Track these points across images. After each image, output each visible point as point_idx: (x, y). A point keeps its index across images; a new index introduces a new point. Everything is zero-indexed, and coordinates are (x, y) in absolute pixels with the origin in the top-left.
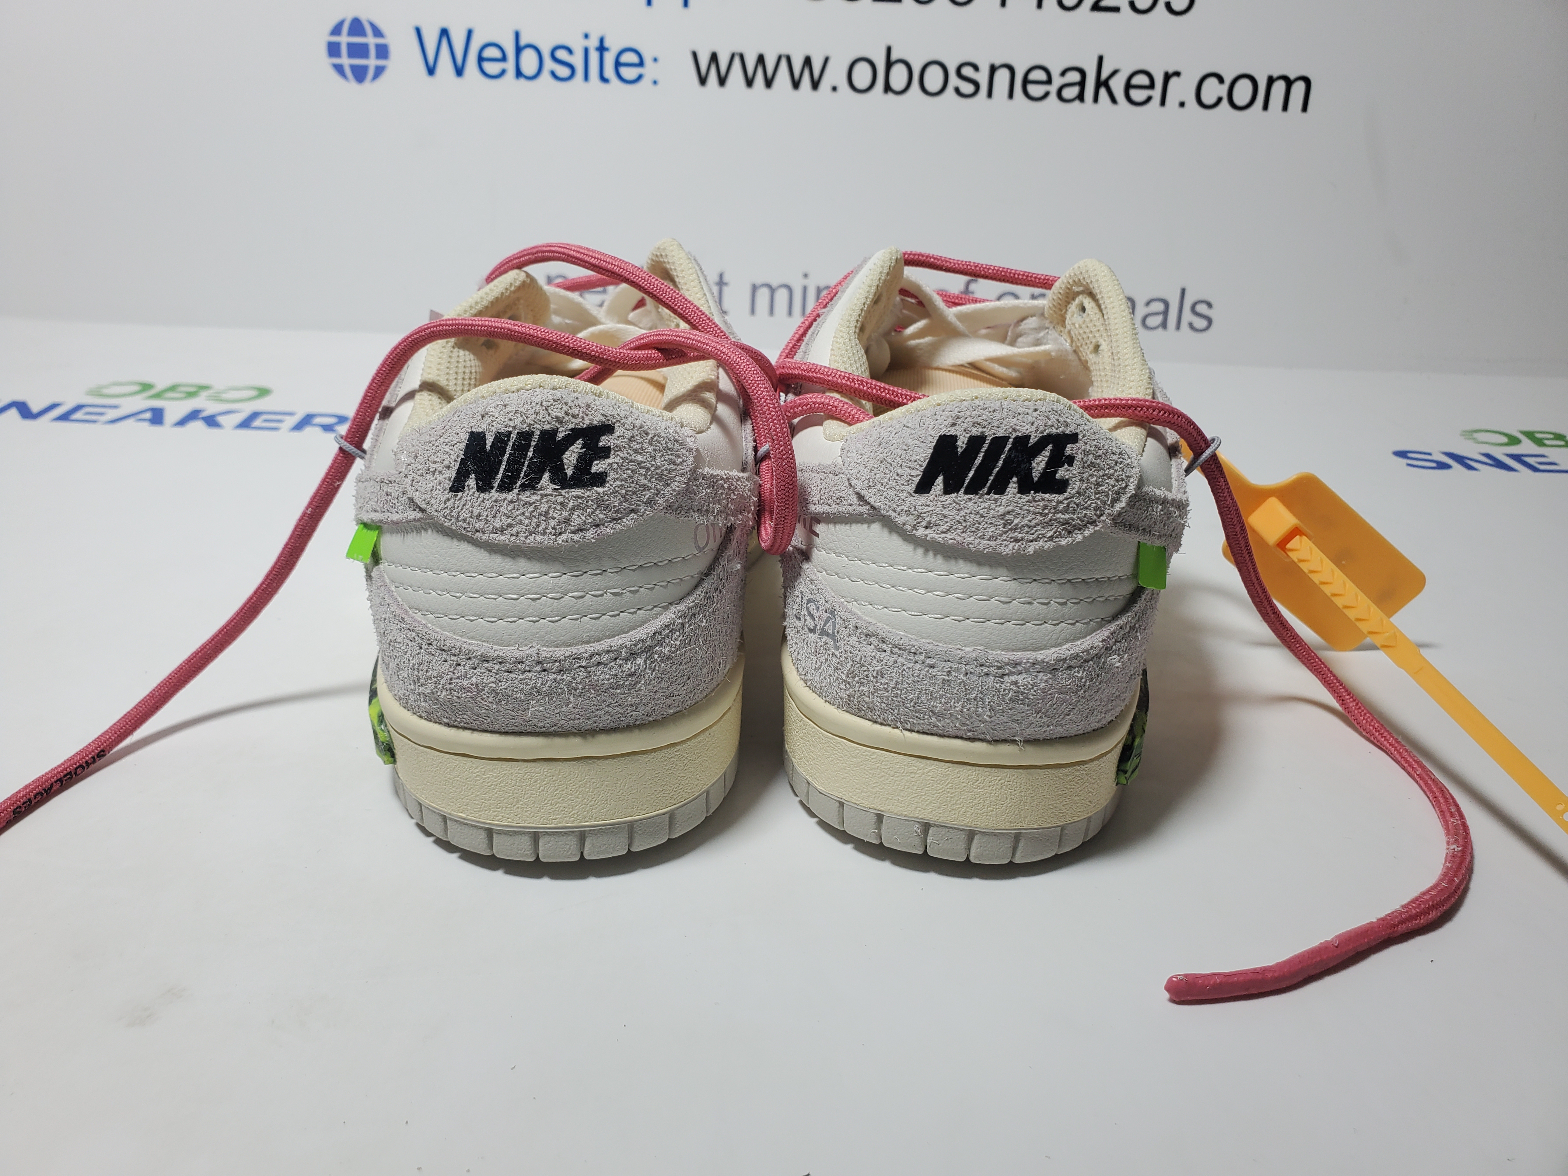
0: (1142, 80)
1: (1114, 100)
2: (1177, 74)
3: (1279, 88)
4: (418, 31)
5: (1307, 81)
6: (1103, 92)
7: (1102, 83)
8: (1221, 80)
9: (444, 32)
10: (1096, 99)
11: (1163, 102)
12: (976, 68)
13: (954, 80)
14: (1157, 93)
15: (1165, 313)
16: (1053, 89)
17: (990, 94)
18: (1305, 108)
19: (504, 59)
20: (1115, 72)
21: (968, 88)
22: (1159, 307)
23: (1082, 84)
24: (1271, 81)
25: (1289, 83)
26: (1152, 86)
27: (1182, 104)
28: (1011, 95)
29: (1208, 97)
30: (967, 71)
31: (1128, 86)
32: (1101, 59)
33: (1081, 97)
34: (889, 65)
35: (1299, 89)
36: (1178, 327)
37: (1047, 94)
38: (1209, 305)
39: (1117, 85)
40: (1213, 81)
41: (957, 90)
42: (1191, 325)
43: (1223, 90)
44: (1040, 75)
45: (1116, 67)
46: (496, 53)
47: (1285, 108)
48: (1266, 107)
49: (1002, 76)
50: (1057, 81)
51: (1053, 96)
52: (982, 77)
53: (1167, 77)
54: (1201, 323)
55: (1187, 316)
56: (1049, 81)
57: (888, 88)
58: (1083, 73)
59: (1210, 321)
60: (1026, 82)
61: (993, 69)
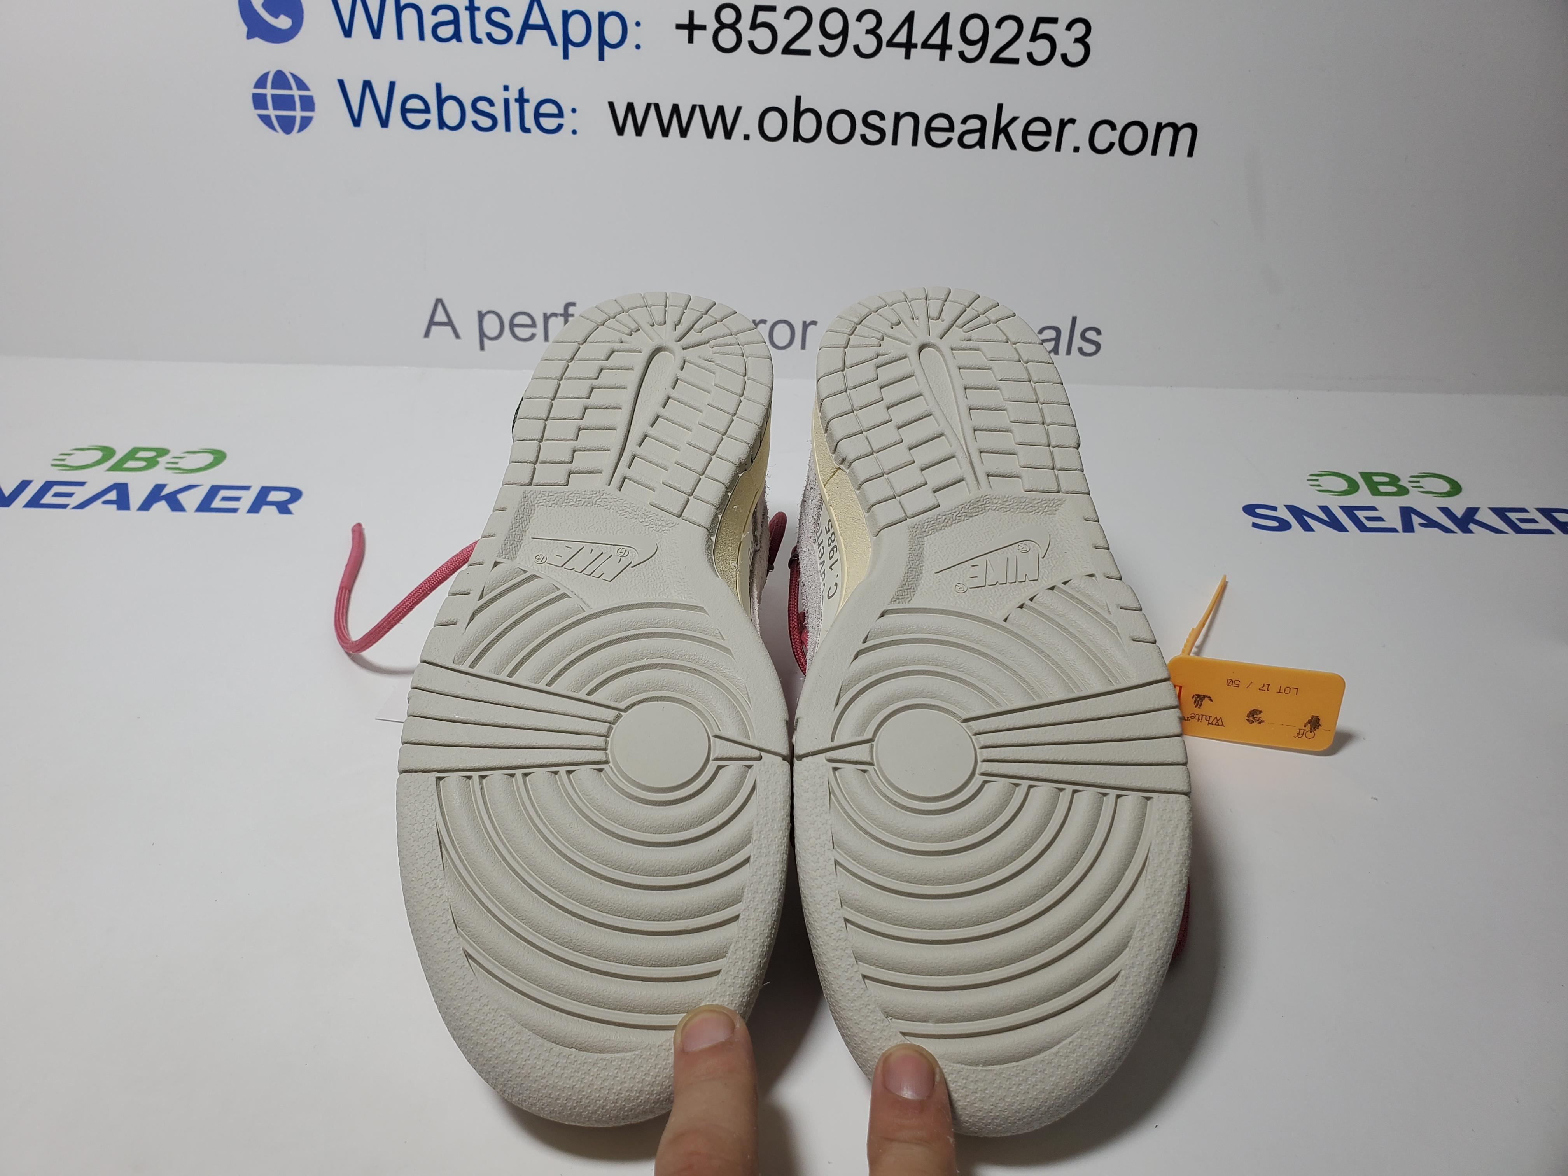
0: (1041, 127)
1: (1012, 146)
2: (1072, 121)
3: (1167, 134)
4: (341, 83)
5: (1193, 128)
6: (1002, 137)
7: (1001, 130)
8: (1113, 127)
9: (367, 85)
10: (995, 146)
11: (1058, 148)
12: (882, 117)
13: (861, 129)
14: (1053, 139)
15: (1057, 340)
16: (955, 135)
17: (895, 142)
18: (1190, 154)
19: (427, 110)
20: (1014, 119)
21: (874, 136)
22: (1052, 334)
23: (982, 131)
24: (1160, 127)
25: (1177, 129)
26: (1048, 132)
27: (1076, 149)
28: (915, 142)
29: (1101, 144)
30: (873, 120)
31: (1026, 133)
32: (1000, 107)
33: (981, 143)
34: (799, 114)
35: (1185, 134)
36: (1069, 352)
37: (949, 140)
38: (1099, 332)
39: (1016, 131)
40: (1106, 128)
41: (864, 137)
42: (1080, 350)
43: (1115, 136)
44: (942, 123)
45: (1016, 115)
46: (419, 105)
47: (1172, 153)
48: (1154, 152)
49: (907, 124)
50: (959, 128)
51: (955, 142)
52: (888, 125)
53: (1063, 124)
54: (1089, 348)
55: (1078, 342)
56: (951, 129)
57: (797, 136)
58: (983, 120)
59: (1098, 346)
60: (929, 129)
61: (898, 117)
